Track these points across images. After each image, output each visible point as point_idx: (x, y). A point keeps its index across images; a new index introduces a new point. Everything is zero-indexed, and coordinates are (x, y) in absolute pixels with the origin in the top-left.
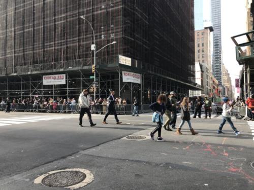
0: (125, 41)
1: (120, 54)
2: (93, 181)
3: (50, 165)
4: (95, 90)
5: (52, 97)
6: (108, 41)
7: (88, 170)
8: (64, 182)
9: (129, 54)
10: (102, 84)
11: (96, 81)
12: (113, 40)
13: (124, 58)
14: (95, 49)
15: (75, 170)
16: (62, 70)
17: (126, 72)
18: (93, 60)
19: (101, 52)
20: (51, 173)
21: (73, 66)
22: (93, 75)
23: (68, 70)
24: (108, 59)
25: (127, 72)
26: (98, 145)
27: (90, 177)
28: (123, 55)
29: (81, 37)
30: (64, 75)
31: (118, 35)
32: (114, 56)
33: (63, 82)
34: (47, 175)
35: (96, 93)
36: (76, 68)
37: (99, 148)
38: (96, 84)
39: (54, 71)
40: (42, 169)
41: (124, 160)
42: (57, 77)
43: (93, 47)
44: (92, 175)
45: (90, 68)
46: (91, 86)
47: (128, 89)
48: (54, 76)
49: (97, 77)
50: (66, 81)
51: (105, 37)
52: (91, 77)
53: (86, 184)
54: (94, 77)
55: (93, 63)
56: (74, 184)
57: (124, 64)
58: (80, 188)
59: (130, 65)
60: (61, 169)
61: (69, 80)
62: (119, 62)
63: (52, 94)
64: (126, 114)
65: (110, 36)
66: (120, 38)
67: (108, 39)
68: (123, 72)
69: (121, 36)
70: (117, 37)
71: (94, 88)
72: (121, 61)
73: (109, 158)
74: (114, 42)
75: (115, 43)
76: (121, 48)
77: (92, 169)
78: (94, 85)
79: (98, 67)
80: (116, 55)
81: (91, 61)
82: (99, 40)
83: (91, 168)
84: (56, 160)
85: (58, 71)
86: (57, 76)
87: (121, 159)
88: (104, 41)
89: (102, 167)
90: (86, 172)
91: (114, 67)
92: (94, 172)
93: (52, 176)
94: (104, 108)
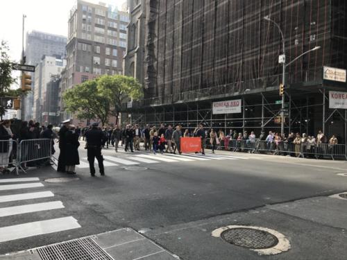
0: (335, 44)
1: (325, 65)
2: (289, 250)
3: (229, 217)
4: (283, 120)
5: (223, 130)
6: (306, 48)
7: (281, 233)
8: (249, 242)
9: (342, 63)
10: (294, 113)
11: (285, 108)
12: (313, 45)
13: (333, 70)
14: (284, 61)
15: (261, 229)
16: (236, 94)
17: (335, 92)
18: (281, 77)
19: (293, 65)
20: (231, 227)
21: (252, 89)
22: (280, 99)
23: (245, 93)
24: (304, 75)
25: (338, 93)
26: (293, 201)
27: (284, 243)
28: (331, 66)
29: (264, 47)
30: (240, 101)
31: (322, 36)
32: (315, 68)
33: (238, 110)
34: (227, 229)
35: (285, 126)
36: (256, 91)
37: (295, 204)
38: (285, 112)
39: (227, 95)
40: (220, 220)
41: (337, 228)
42: (230, 104)
43: (281, 59)
44: (288, 242)
45: (277, 89)
46: (278, 115)
47: (339, 120)
48: (226, 102)
49: (285, 101)
50: (242, 108)
51: (299, 42)
52: (277, 102)
53: (280, 252)
54: (282, 102)
55: (281, 82)
56: (262, 248)
57: (333, 79)
58: (272, 255)
59: (344, 81)
60: (243, 225)
61: (245, 108)
62: (324, 78)
63: (223, 125)
64: (335, 159)
65: (309, 39)
66: (326, 40)
67: (306, 44)
68: (330, 93)
69: (330, 37)
70: (321, 39)
71: (281, 118)
72: (328, 76)
73: (312, 221)
74: (316, 48)
75: (318, 50)
76: (328, 54)
77: (287, 233)
78: (282, 114)
79: (288, 87)
80: (319, 67)
81: (278, 79)
82: (290, 47)
83: (285, 231)
84: (234, 212)
85: (232, 95)
86: (230, 102)
87: (332, 227)
88: (299, 47)
89: (302, 232)
90: (278, 235)
91: (316, 86)
92: (290, 238)
93: (233, 232)
94: (297, 147)
